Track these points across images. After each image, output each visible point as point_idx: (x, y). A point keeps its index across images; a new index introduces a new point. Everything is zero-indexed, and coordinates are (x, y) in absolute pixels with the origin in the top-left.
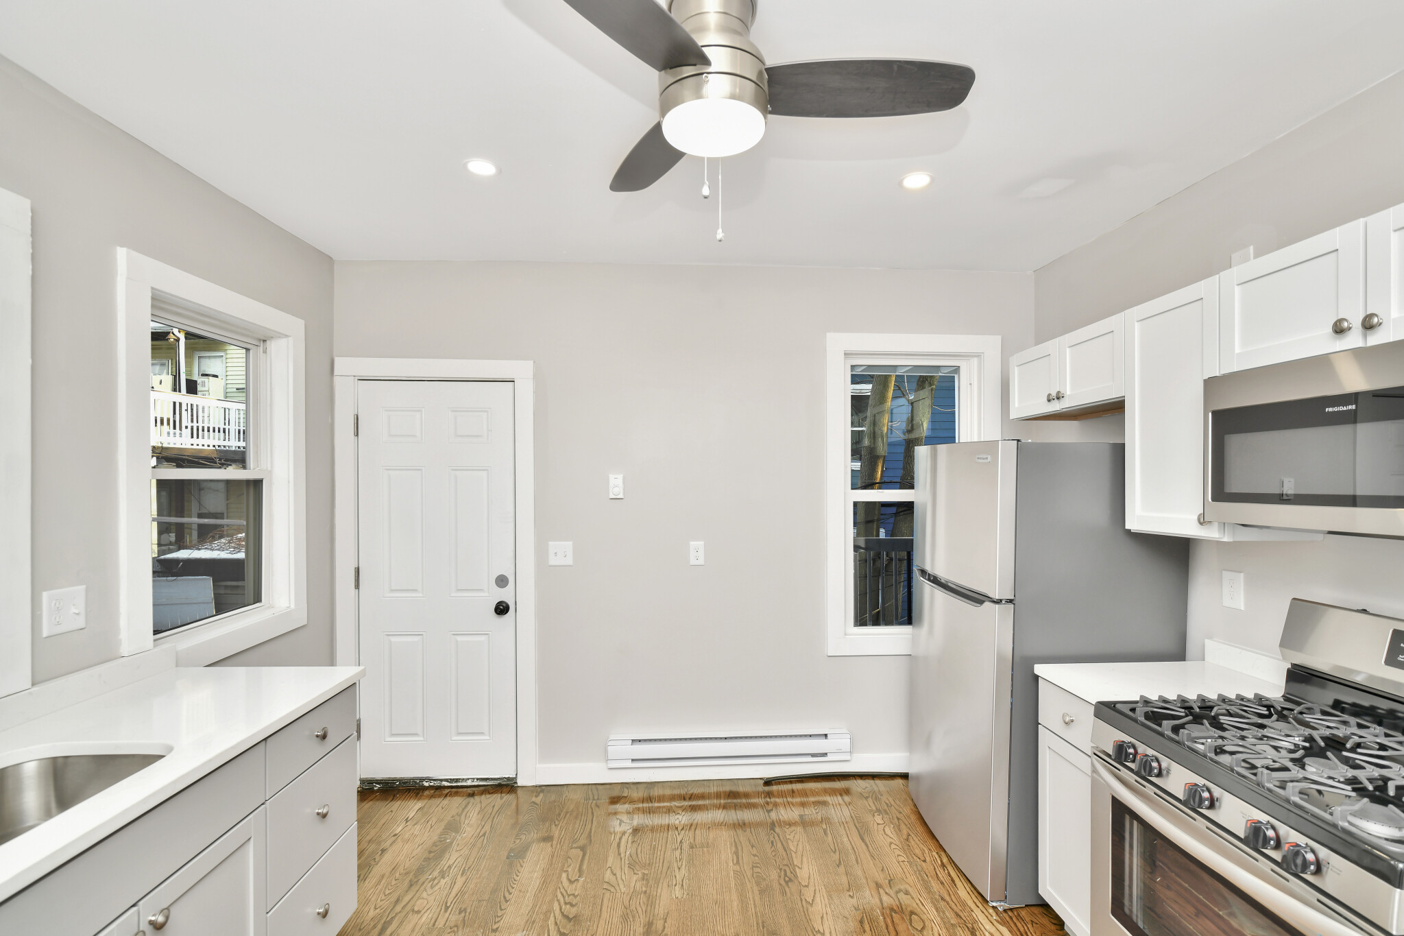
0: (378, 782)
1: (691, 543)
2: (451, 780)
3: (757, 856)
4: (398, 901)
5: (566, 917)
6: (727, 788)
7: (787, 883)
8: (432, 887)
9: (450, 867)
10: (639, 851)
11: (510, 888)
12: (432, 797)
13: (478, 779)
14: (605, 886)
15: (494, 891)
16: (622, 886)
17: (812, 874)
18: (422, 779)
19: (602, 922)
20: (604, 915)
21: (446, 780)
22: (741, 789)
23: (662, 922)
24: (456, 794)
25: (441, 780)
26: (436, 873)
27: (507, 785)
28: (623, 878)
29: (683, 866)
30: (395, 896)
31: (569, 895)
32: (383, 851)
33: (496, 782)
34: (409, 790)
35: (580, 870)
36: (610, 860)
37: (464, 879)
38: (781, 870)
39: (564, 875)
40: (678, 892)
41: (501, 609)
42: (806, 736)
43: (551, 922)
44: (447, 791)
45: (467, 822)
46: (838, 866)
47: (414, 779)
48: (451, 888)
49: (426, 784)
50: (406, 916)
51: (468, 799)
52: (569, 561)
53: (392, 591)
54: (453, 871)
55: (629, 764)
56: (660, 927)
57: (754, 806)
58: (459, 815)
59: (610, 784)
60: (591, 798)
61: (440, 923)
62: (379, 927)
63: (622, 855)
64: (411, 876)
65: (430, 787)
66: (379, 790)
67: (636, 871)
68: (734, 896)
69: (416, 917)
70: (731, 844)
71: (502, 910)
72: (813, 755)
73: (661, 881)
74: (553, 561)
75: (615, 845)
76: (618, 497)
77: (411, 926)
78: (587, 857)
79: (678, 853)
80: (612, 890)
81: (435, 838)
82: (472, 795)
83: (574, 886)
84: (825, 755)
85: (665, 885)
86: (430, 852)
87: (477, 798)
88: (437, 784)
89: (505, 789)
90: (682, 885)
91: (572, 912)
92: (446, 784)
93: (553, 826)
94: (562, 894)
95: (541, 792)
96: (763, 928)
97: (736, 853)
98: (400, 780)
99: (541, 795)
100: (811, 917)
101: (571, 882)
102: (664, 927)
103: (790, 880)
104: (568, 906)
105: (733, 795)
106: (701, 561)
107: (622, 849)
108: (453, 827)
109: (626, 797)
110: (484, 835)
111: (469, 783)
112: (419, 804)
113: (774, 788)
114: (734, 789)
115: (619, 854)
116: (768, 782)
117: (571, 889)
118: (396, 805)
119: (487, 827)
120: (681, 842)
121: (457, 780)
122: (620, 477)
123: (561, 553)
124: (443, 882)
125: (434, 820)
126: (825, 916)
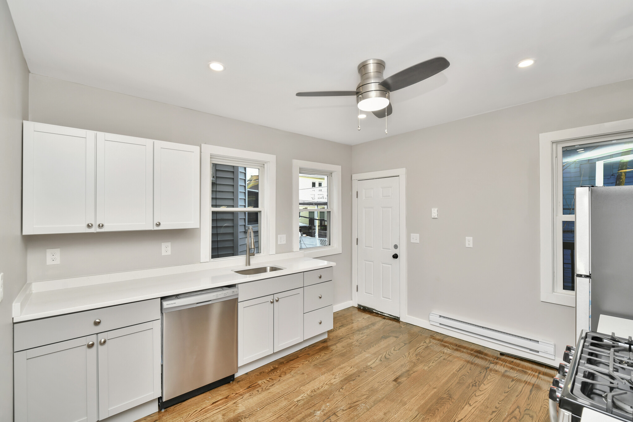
0: (362, 306)
1: (466, 237)
2: (381, 312)
3: (469, 373)
4: (348, 335)
5: (385, 357)
6: (479, 349)
7: (473, 386)
8: (357, 335)
9: (365, 333)
10: (423, 352)
11: (376, 344)
12: (374, 315)
13: (388, 314)
14: (404, 356)
15: (372, 343)
16: (409, 358)
17: (488, 389)
18: (373, 309)
19: (394, 363)
20: (397, 362)
21: (380, 312)
22: (486, 352)
23: (412, 372)
24: (381, 317)
25: (378, 311)
26: (361, 333)
27: (397, 319)
28: (411, 356)
29: (435, 363)
30: (348, 334)
31: (391, 353)
32: (353, 323)
33: (394, 317)
34: (369, 311)
35: (399, 349)
36: (412, 350)
37: (366, 337)
38: (474, 381)
39: (394, 348)
40: (426, 368)
41: (395, 256)
42: (527, 339)
43: (380, 356)
44: (379, 315)
45: (378, 324)
46: (505, 393)
47: (371, 309)
48: (362, 337)
49: (374, 311)
50: (347, 338)
51: (383, 319)
52: (418, 241)
53: (366, 246)
54: (365, 334)
55: (438, 325)
56: (411, 373)
57: (486, 360)
58: (377, 322)
59: (432, 331)
60: (421, 332)
61: (354, 343)
62: (340, 338)
63: (417, 351)
64: (355, 331)
65: (375, 313)
66: (362, 309)
67: (417, 357)
68: (446, 378)
69: (349, 340)
70: (461, 365)
71: (370, 347)
72: (531, 350)
73: (423, 363)
74: (412, 241)
75: (417, 347)
76: (435, 217)
77: (346, 341)
78: (405, 347)
79: (437, 358)
80: (405, 357)
81: (367, 325)
82: (384, 318)
83: (394, 351)
84: (538, 352)
85: (423, 364)
86: (363, 328)
87: (385, 320)
88: (377, 312)
89: (396, 320)
90: (429, 367)
91: (388, 356)
92: (380, 313)
93: (402, 335)
94: (389, 352)
95: (406, 325)
96: (448, 391)
97: (460, 369)
98: (367, 307)
99: (405, 326)
100: (472, 399)
101: (394, 350)
102: (412, 374)
103: (476, 386)
104: (388, 355)
105: (480, 352)
106: (471, 246)
107: (418, 349)
108: (373, 324)
109: (434, 336)
110: (380, 329)
111: (386, 315)
112: (369, 316)
113: (504, 357)
114: (482, 350)
115: (416, 350)
116: (502, 354)
117: (392, 351)
118: (363, 314)
119: (382, 328)
120: (442, 356)
121: (383, 313)
122: (436, 209)
123: (415, 238)
124: (361, 335)
125: (370, 321)
126: (478, 402)
